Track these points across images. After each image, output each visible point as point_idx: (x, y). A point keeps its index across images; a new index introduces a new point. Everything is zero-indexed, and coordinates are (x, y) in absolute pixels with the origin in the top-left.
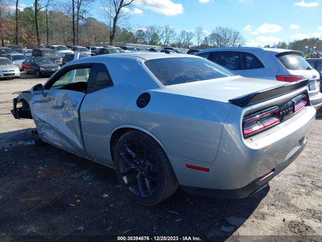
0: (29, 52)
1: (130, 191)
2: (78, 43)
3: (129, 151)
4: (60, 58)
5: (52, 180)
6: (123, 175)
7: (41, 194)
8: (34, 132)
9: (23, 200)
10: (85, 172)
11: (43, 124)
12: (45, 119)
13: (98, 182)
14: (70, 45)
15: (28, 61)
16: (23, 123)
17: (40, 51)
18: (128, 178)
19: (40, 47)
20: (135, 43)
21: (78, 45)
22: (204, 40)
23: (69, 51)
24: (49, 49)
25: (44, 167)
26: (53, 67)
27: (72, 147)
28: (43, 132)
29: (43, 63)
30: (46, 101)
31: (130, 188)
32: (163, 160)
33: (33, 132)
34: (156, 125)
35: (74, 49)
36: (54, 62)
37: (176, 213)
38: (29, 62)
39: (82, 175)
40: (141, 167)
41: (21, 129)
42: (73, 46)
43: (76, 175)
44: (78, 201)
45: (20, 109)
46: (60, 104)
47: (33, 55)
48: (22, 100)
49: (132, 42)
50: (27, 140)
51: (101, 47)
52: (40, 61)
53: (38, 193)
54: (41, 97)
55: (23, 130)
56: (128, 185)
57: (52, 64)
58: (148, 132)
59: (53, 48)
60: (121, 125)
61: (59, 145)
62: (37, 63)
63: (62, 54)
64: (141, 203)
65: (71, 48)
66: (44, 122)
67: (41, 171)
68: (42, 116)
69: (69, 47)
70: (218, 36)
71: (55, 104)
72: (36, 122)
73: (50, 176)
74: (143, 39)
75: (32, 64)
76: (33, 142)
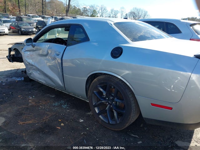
0: (13, 18)
1: (100, 118)
2: (45, 14)
3: (101, 90)
4: (34, 23)
5: (40, 107)
6: (95, 106)
7: (34, 118)
8: (24, 72)
9: (21, 123)
10: (62, 102)
11: (31, 66)
12: (33, 63)
13: (74, 110)
14: (40, 15)
15: (13, 24)
16: (14, 65)
17: (21, 18)
18: (98, 109)
19: (20, 15)
20: (81, 15)
21: (45, 15)
22: (125, 15)
23: (40, 19)
24: (27, 17)
25: (33, 97)
26: (30, 29)
27: (54, 84)
28: (30, 72)
29: (24, 26)
30: (34, 51)
31: (100, 116)
32: (131, 98)
33: (22, 71)
34: (127, 72)
35: (43, 18)
36: (31, 25)
37: (137, 136)
38: (15, 25)
39: (61, 104)
40: (110, 102)
41: (13, 69)
42: (42, 16)
43: (56, 104)
44: (62, 124)
45: (13, 55)
46: (45, 53)
47: (16, 20)
48: (15, 49)
49: (79, 15)
50: (18, 77)
51: (61, 17)
52: (21, 24)
53: (31, 117)
54: (30, 48)
55: (14, 70)
56: (99, 114)
57: (29, 27)
58: (119, 77)
59: (29, 16)
60: (97, 70)
61: (43, 82)
62: (19, 26)
63: (35, 20)
64: (110, 128)
65: (41, 17)
66: (32, 65)
67: (31, 100)
68: (30, 61)
69: (40, 16)
70: (134, 13)
71: (41, 53)
72: (26, 65)
73: (38, 104)
74: (86, 13)
75: (16, 26)
76: (23, 79)
